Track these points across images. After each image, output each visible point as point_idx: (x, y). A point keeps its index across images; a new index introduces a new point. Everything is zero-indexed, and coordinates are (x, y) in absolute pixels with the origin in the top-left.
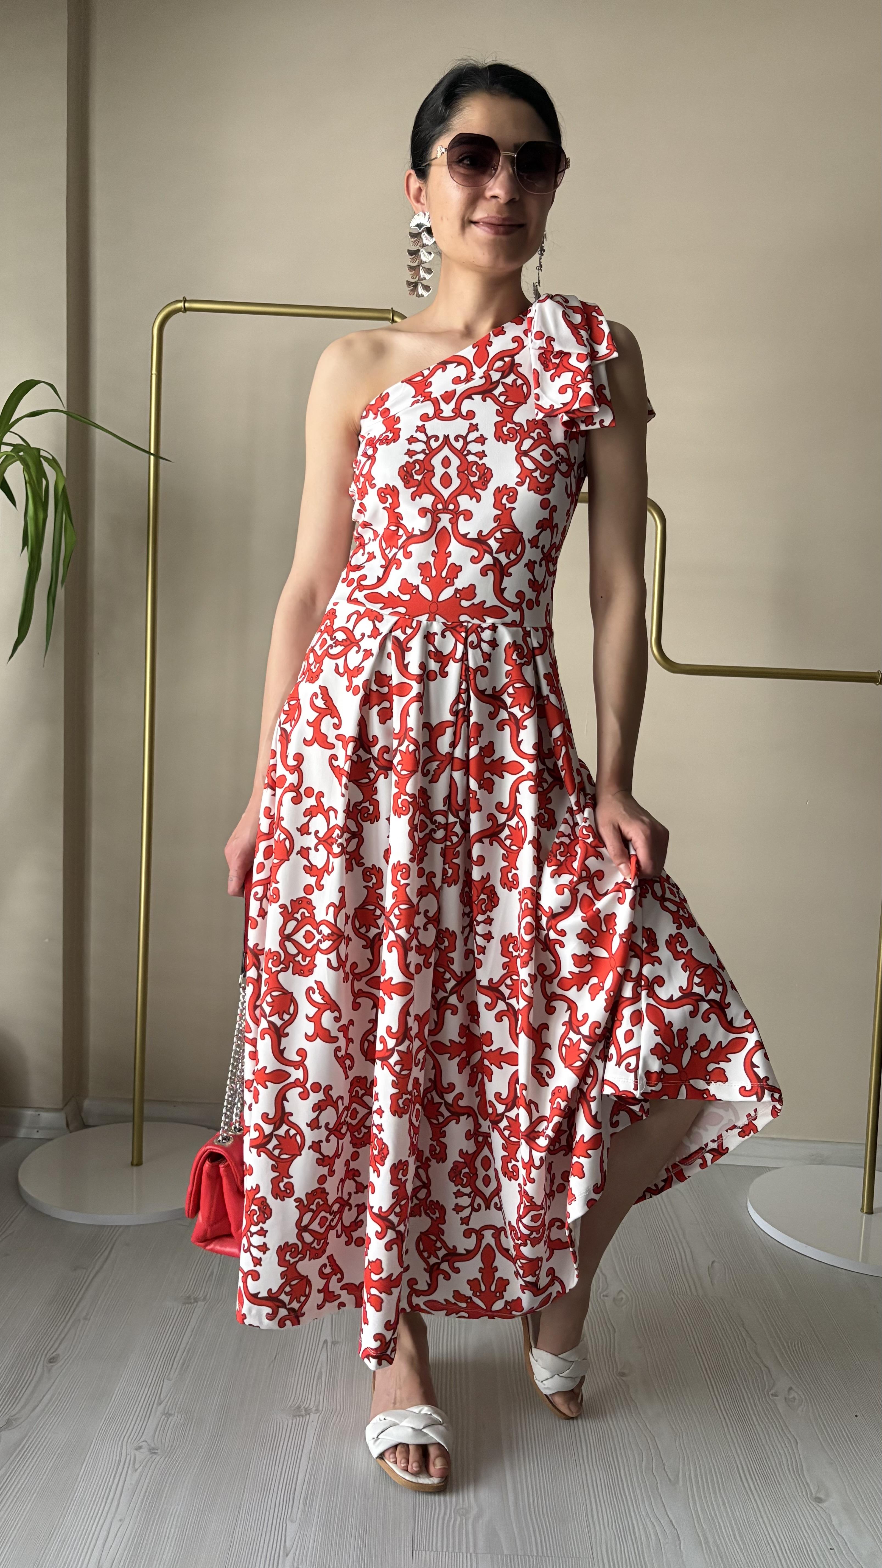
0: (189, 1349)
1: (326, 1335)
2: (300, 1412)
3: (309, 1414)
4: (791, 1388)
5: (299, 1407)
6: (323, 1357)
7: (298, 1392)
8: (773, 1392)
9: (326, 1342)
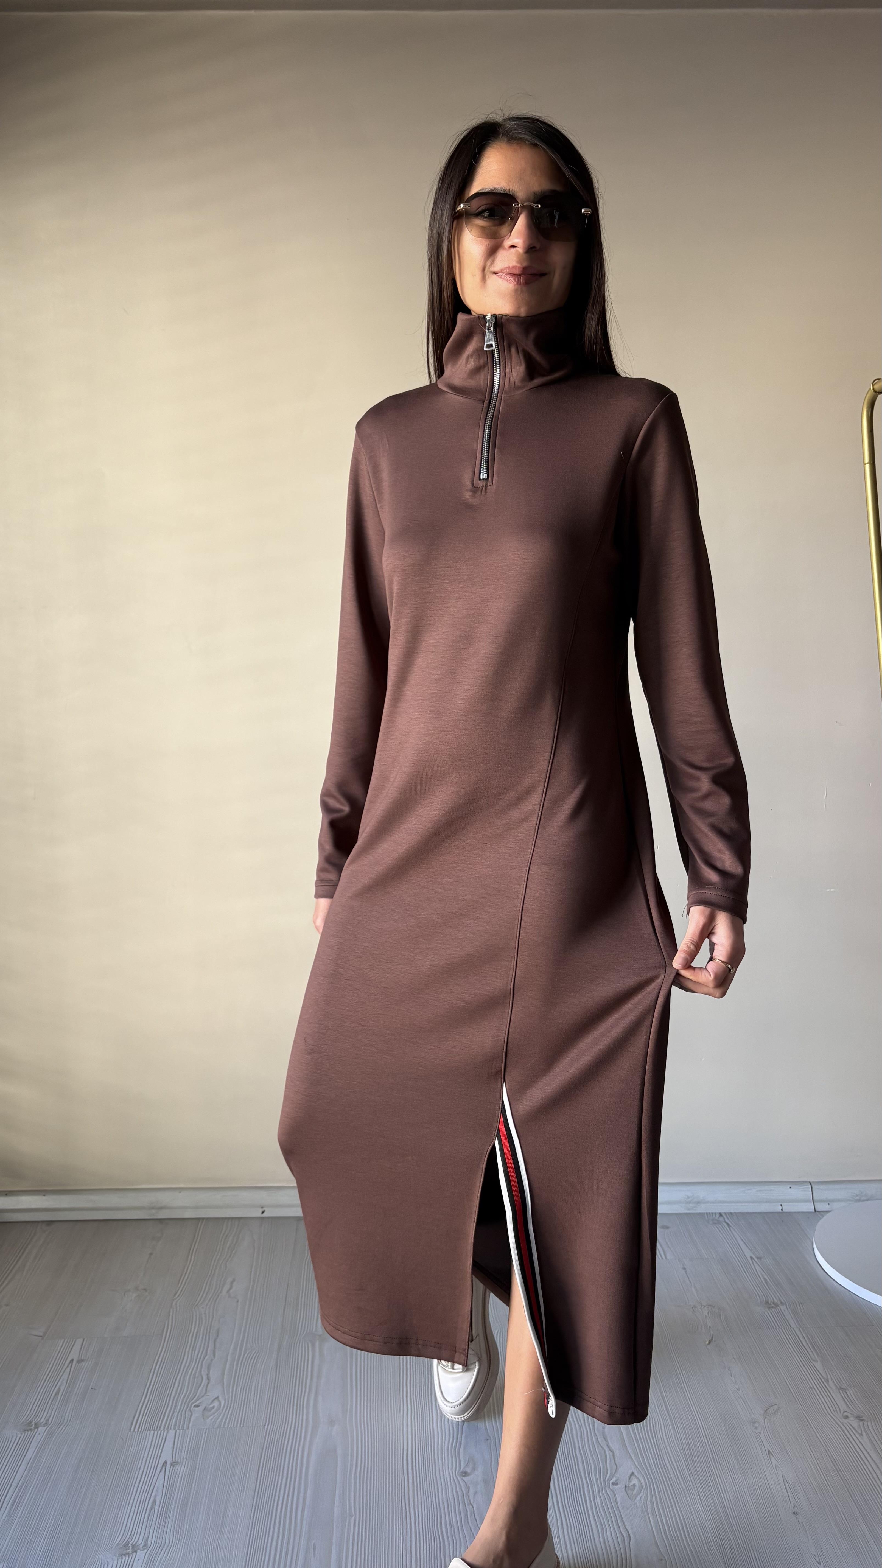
0: (22, 1485)
1: (167, 1456)
2: (127, 1549)
3: (136, 1552)
4: (632, 1474)
5: (126, 1545)
6: (160, 1483)
7: (128, 1526)
8: (614, 1479)
9: (165, 1463)
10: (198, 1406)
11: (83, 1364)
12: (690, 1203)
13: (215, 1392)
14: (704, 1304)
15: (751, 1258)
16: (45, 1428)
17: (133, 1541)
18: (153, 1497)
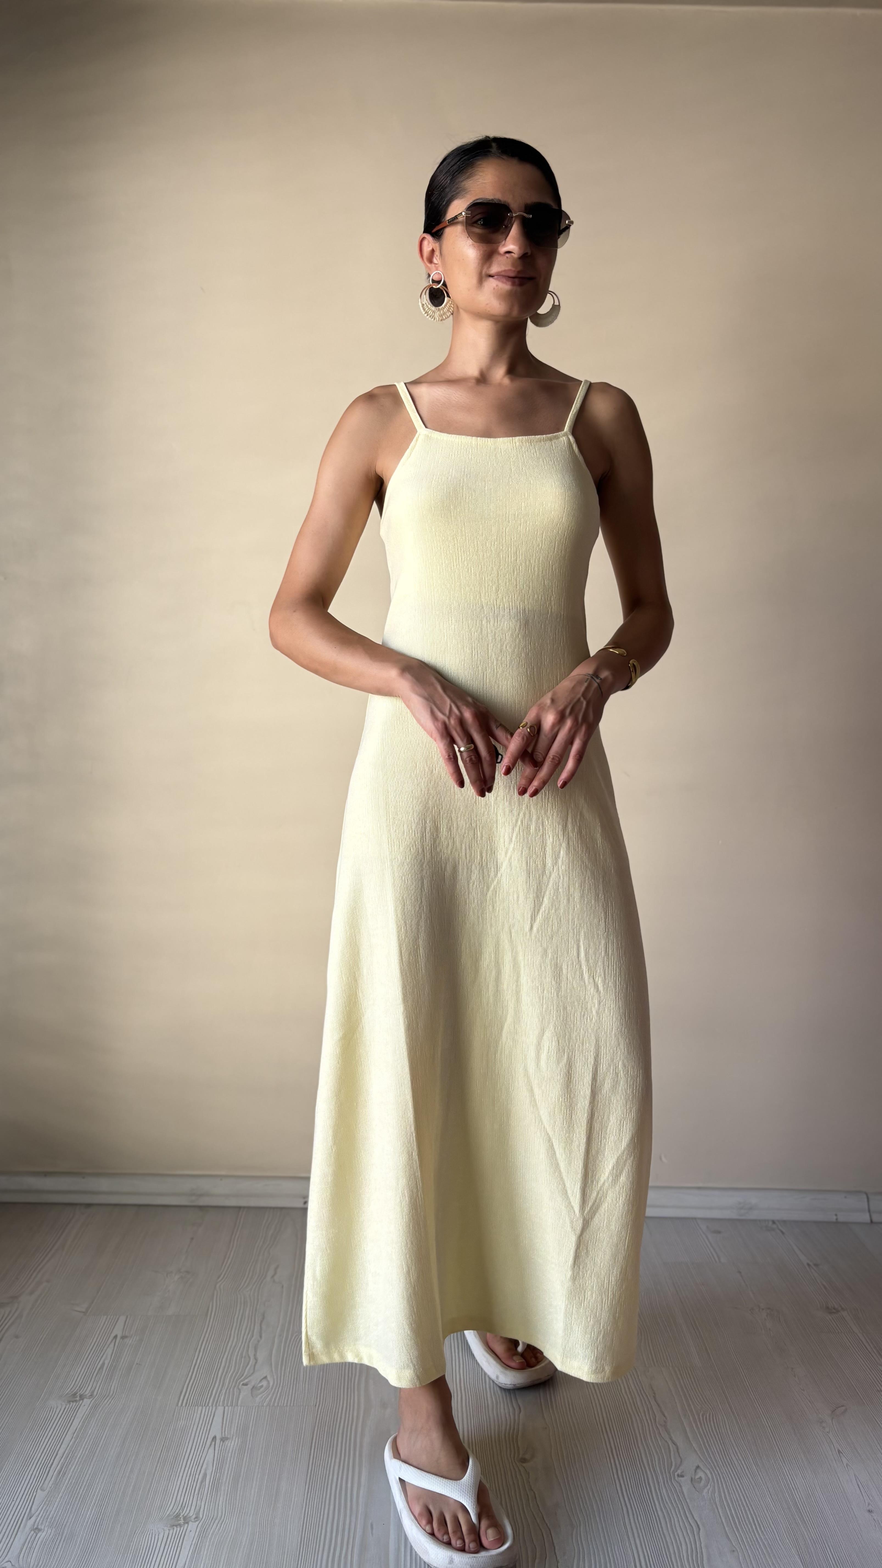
10: (246, 1384)
11: (125, 1340)
12: (742, 1209)
13: (262, 1370)
14: (763, 1306)
15: (808, 1265)
16: (91, 1399)
17: (185, 1512)
18: (203, 1472)
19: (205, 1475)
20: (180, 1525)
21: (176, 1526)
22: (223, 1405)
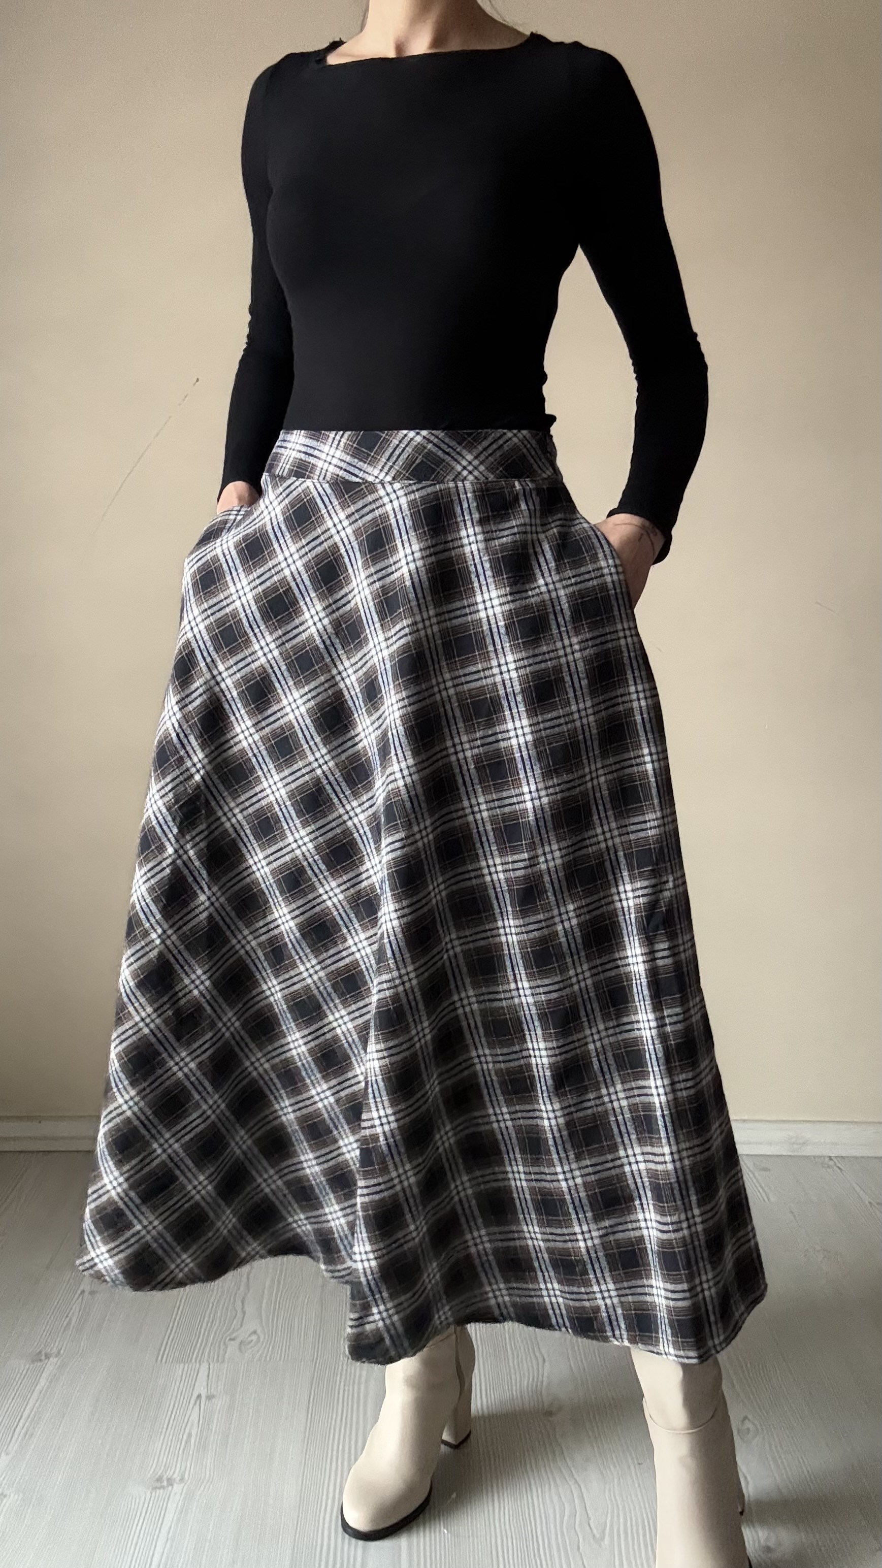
10: (234, 1339)
11: (96, 1295)
12: (794, 1143)
13: (251, 1324)
14: (818, 1248)
15: (870, 1203)
16: (58, 1358)
17: (169, 1473)
18: (187, 1431)
19: (190, 1435)
20: (163, 1487)
21: (159, 1488)
22: (208, 1361)
